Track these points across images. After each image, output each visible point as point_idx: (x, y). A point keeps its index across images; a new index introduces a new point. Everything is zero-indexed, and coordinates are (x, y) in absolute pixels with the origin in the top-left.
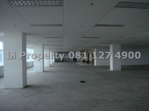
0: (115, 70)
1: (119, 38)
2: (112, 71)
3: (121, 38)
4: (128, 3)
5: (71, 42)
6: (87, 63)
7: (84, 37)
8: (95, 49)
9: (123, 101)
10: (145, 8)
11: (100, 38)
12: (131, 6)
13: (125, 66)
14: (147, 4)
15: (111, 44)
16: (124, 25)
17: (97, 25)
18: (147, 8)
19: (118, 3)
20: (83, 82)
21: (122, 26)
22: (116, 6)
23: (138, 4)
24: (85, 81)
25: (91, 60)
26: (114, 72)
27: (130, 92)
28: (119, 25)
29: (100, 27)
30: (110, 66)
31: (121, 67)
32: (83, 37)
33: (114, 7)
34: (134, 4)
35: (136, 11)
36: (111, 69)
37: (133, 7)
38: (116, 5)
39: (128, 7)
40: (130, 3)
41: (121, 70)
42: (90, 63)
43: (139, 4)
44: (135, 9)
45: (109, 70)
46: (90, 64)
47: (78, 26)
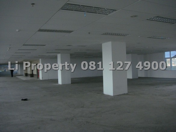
0: (64, 84)
1: (68, 46)
2: (60, 85)
3: (70, 46)
4: (76, 6)
5: (9, 50)
6: (31, 77)
7: (26, 45)
8: (40, 60)
9: (73, 119)
10: (94, 12)
11: (45, 45)
12: (79, 9)
13: (75, 78)
14: (96, 8)
15: (59, 53)
16: (73, 31)
17: (41, 29)
18: (96, 12)
19: (65, 5)
20: (26, 100)
21: (70, 32)
22: (63, 9)
23: (86, 7)
24: (28, 98)
25: (35, 73)
26: (63, 86)
27: (82, 107)
28: (64, 31)
29: (44, 32)
30: (58, 79)
31: (71, 80)
32: (24, 45)
33: (60, 9)
34: (82, 7)
35: (85, 15)
36: (60, 82)
37: (82, 10)
38: (62, 7)
39: (76, 10)
40: (78, 6)
41: (71, 83)
42: (35, 76)
43: (88, 7)
44: (84, 13)
45: (57, 84)
46: (35, 78)
47: (17, 30)
